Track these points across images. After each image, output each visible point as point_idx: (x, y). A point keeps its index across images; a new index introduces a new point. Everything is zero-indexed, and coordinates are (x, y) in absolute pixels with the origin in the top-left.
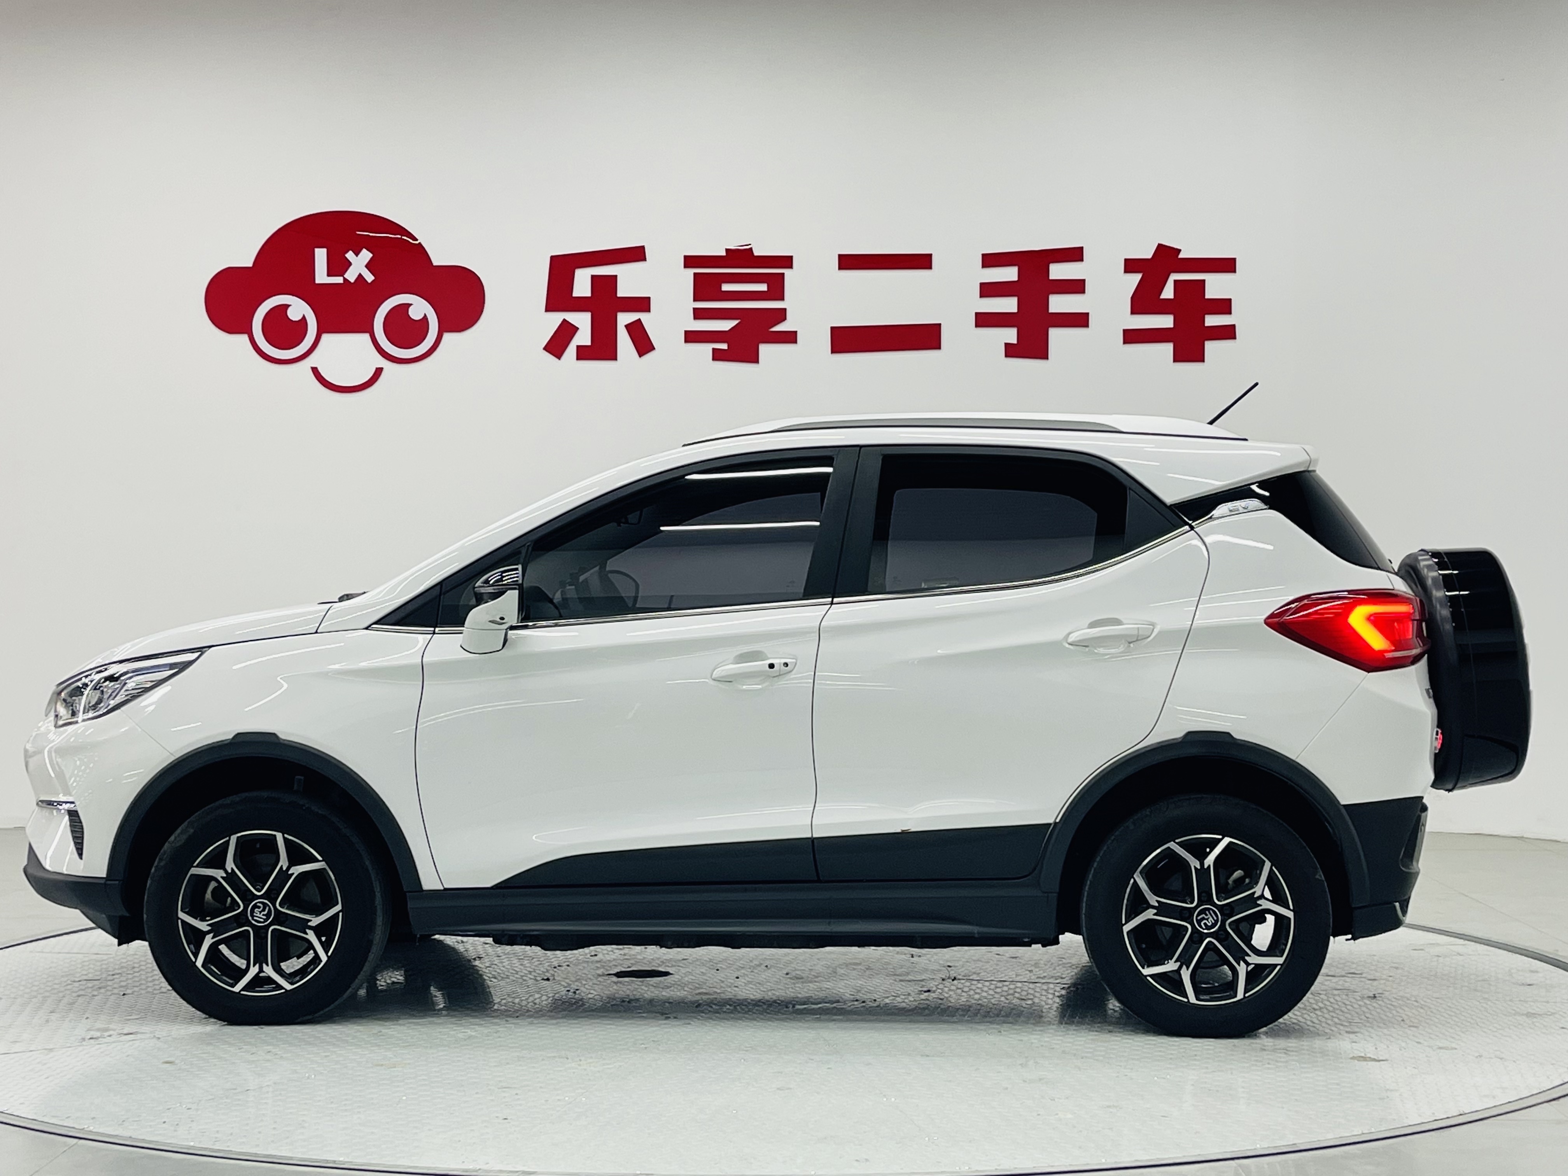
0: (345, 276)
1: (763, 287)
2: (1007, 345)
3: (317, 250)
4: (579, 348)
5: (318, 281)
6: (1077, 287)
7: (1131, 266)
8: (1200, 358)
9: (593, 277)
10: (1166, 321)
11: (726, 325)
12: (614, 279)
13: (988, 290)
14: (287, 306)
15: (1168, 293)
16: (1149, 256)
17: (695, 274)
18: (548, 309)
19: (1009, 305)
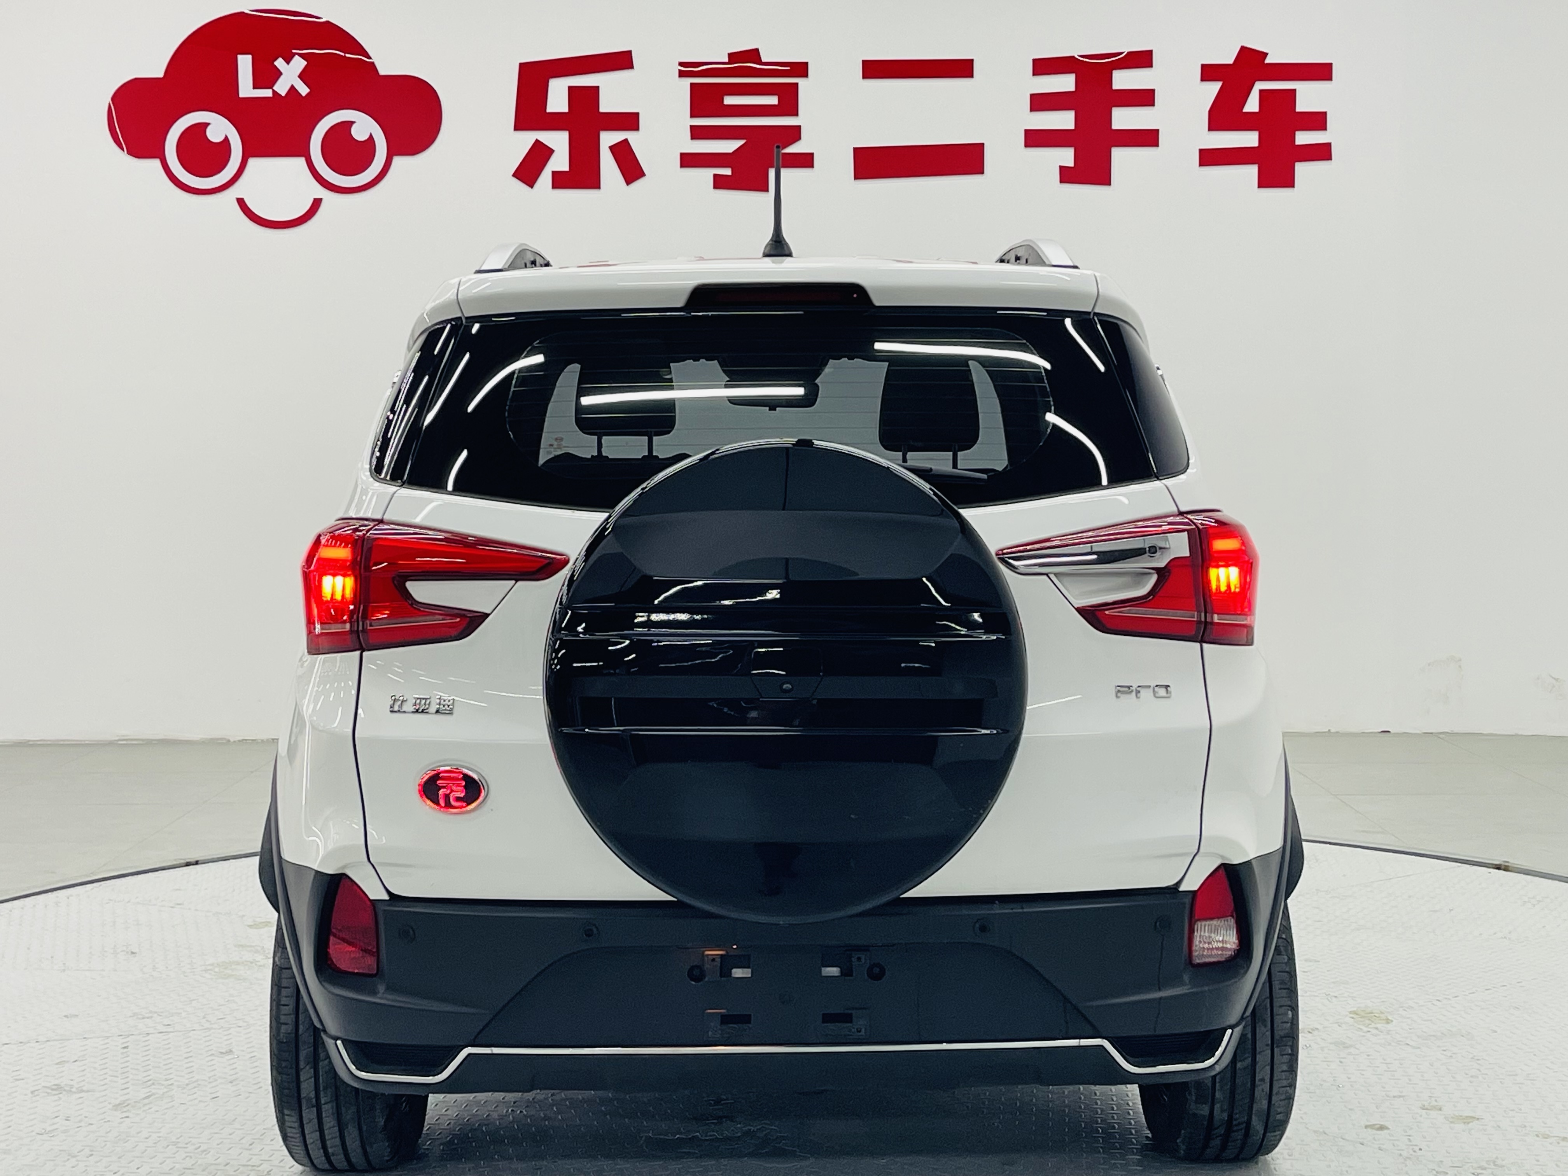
0: (275, 88)
1: (773, 100)
2: (1062, 168)
3: (240, 57)
4: (555, 174)
5: (243, 94)
6: (1145, 98)
7: (1209, 72)
8: (1289, 182)
9: (571, 89)
10: (1249, 139)
11: (729, 146)
12: (594, 91)
13: (1040, 102)
14: (207, 125)
15: (1252, 105)
16: (1231, 61)
17: (692, 84)
18: (517, 127)
19: (1064, 120)
